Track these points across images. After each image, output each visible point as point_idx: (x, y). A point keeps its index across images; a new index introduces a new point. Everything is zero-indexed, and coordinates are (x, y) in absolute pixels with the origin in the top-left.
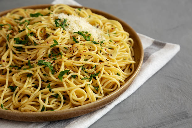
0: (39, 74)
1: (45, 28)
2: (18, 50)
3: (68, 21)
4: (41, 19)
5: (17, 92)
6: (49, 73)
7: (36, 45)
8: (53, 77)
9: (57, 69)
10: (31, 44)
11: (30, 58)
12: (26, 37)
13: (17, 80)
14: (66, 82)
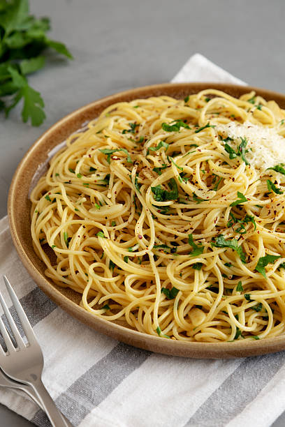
0: (217, 264)
1: (207, 162)
2: (162, 211)
3: (249, 143)
4: (193, 140)
5: (180, 302)
6: (236, 262)
7: (199, 203)
8: (245, 270)
9: (248, 251)
10: (186, 199)
11: (192, 229)
12: (171, 183)
13: (175, 276)
14: (271, 277)
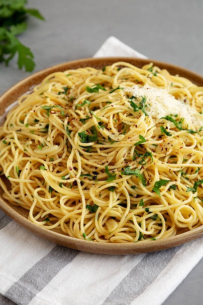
0: (125, 187)
1: (118, 114)
2: (86, 149)
3: (147, 100)
4: (108, 98)
5: (100, 214)
6: (138, 185)
7: (112, 143)
8: (145, 191)
9: (148, 177)
10: (103, 141)
11: (107, 162)
12: (93, 129)
13: (96, 196)
14: (164, 196)
